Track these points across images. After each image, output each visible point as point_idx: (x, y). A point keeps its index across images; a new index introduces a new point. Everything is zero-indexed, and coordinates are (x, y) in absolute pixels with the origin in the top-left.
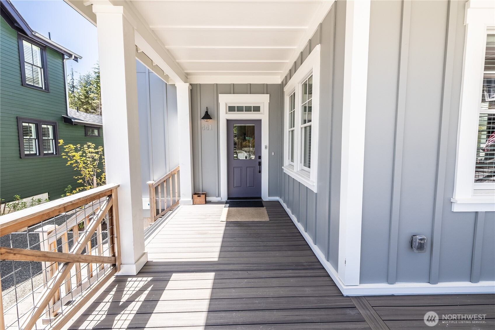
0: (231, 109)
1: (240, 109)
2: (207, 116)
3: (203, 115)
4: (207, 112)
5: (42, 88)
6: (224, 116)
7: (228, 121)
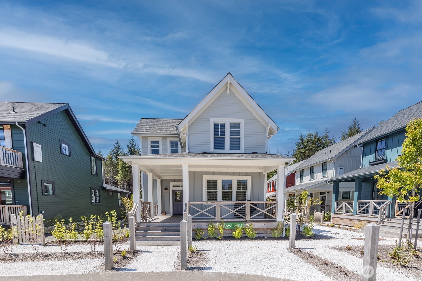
0: (174, 186)
1: (176, 186)
2: (166, 189)
3: (165, 188)
4: (166, 188)
5: (95, 175)
6: (171, 189)
7: (173, 190)
